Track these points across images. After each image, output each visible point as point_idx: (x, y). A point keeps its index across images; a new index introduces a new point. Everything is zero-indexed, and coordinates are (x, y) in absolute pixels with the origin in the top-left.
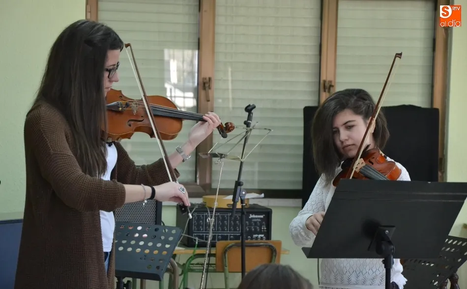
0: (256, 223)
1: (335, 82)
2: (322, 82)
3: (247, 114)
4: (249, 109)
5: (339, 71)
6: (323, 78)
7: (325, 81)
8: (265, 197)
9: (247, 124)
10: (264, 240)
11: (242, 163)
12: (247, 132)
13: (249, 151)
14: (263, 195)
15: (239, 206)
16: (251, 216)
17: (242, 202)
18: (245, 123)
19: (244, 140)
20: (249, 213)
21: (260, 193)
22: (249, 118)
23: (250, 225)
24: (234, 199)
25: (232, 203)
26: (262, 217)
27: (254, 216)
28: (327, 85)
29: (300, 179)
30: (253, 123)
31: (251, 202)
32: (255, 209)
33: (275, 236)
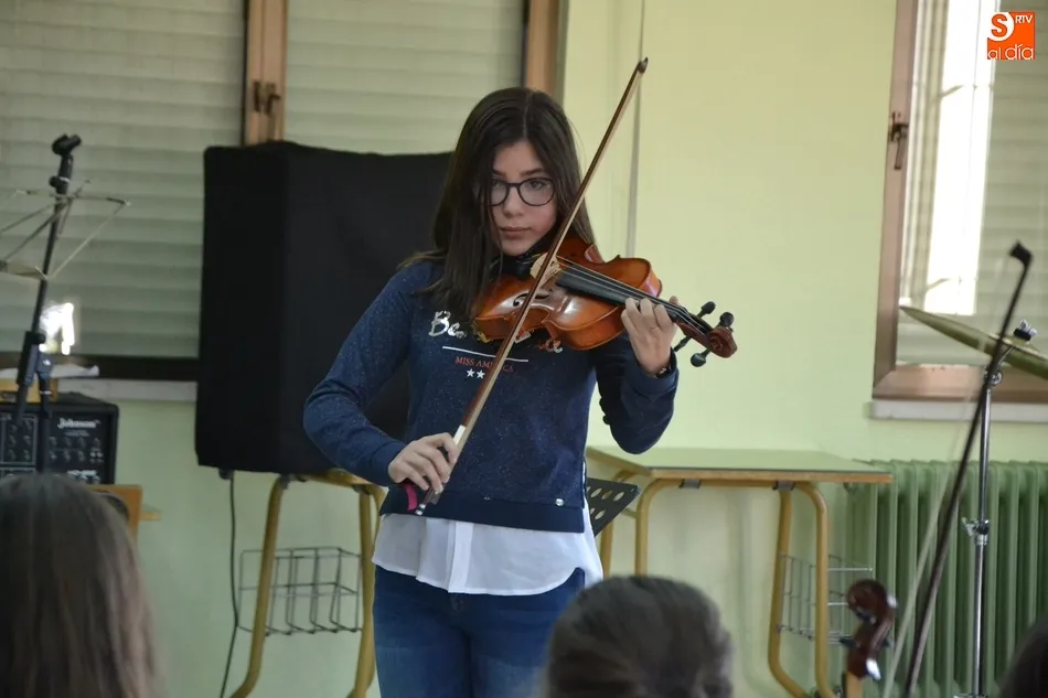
0: (75, 440)
1: (283, 88)
2: (250, 85)
3: (57, 159)
4: (64, 147)
5: (294, 58)
6: (253, 75)
7: (257, 85)
8: (103, 375)
9: (58, 185)
10: (97, 485)
11: (43, 285)
12: (58, 208)
13: (64, 257)
14: (95, 370)
15: (33, 395)
16: (64, 423)
17: (43, 385)
18: (54, 182)
19: (49, 227)
20: (58, 415)
21: (89, 365)
22: (65, 169)
23: (61, 445)
24: (21, 380)
25: (15, 388)
26: (92, 425)
27: (71, 423)
28: (264, 94)
29: (194, 331)
30: (73, 184)
31: (65, 388)
32: (75, 406)
33: (125, 474)
